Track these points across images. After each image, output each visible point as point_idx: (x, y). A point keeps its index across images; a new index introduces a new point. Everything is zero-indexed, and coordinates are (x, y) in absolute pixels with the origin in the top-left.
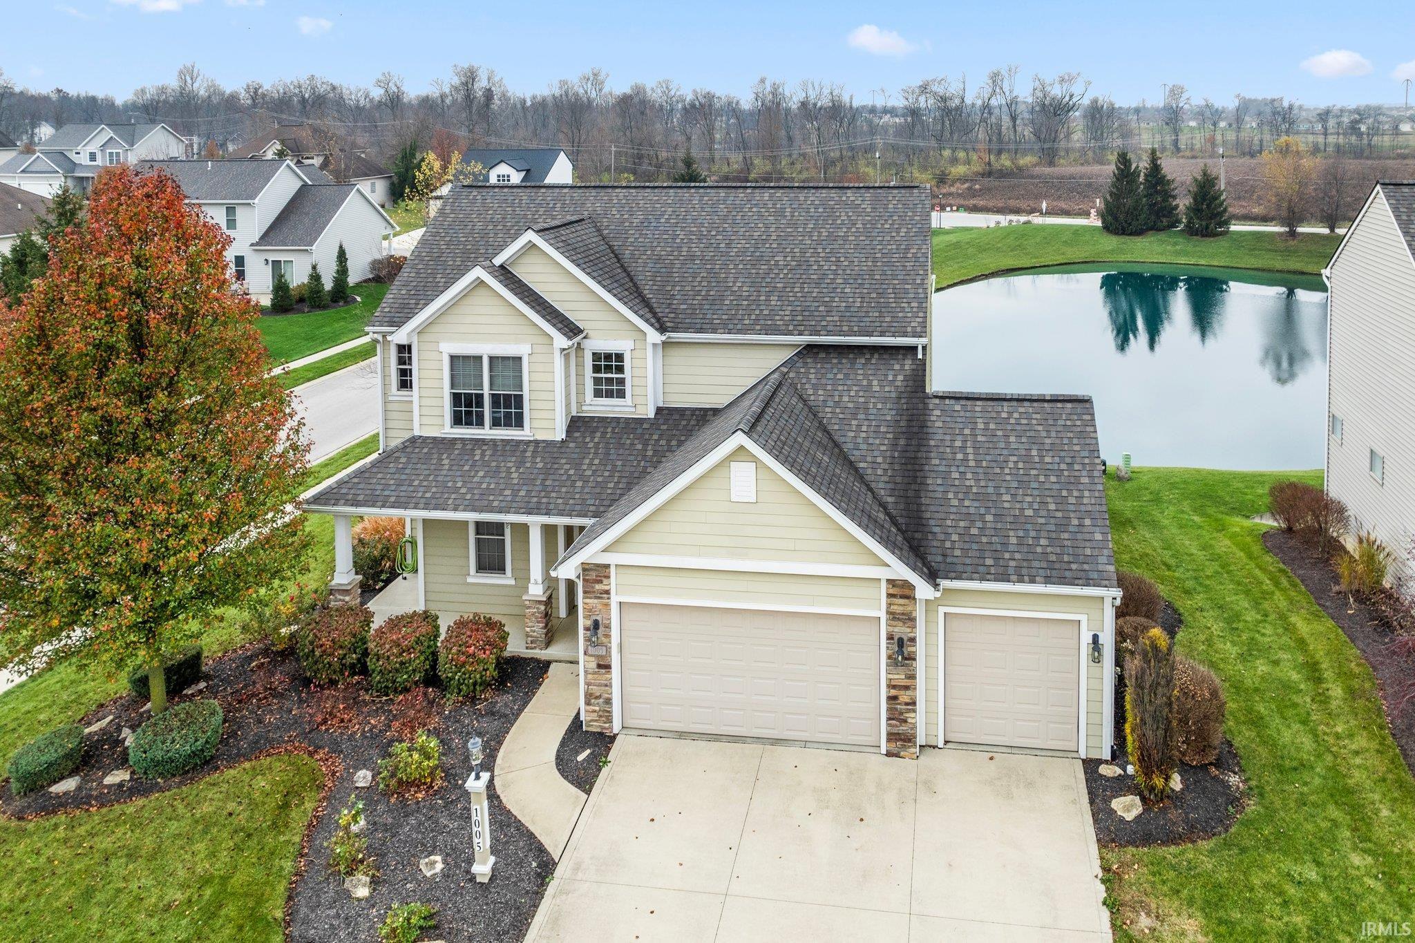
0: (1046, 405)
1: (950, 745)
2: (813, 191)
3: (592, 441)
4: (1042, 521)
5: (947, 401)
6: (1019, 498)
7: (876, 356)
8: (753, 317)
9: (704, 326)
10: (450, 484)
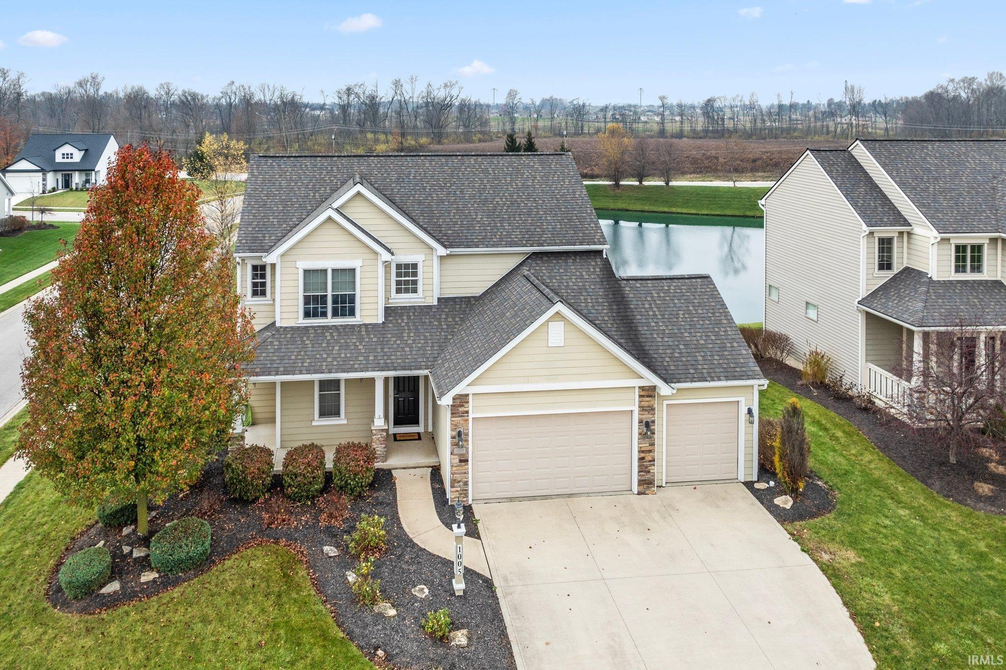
0: (686, 281)
1: (668, 485)
2: (500, 157)
3: (403, 321)
4: (710, 346)
5: (631, 282)
6: (693, 334)
7: (578, 257)
8: (498, 237)
9: (470, 243)
10: (318, 356)
